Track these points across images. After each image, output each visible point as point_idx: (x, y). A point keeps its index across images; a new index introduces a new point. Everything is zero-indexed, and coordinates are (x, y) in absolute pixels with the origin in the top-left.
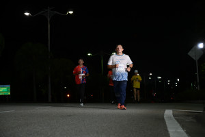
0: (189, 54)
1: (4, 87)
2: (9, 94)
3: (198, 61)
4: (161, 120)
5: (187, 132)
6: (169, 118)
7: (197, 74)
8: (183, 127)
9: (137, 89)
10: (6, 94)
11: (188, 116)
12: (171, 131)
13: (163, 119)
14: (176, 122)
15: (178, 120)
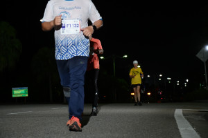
0: (197, 55)
1: (22, 89)
2: (27, 95)
3: (206, 62)
4: (172, 118)
5: (197, 131)
6: (179, 116)
7: (205, 74)
8: (193, 125)
10: (24, 95)
11: (197, 115)
12: (181, 129)
13: (174, 118)
14: (186, 121)
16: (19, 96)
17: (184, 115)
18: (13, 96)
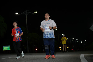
0: (90, 29)
2: (10, 49)
6: (83, 58)
9: (65, 45)
15: (87, 59)
16: (6, 50)
17: (85, 57)
18: (3, 50)
